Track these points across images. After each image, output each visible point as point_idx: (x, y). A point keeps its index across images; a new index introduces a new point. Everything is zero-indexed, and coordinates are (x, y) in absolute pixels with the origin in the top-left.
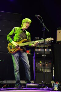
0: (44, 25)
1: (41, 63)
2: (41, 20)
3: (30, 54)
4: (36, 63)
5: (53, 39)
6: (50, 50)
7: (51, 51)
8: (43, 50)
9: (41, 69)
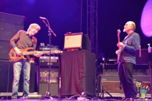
0: (50, 29)
1: (46, 73)
2: (47, 24)
3: (33, 62)
4: (41, 73)
6: (57, 58)
8: (48, 58)
9: (47, 79)
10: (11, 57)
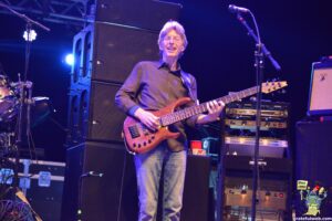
0: (259, 44)
1: (244, 192)
2: (253, 27)
5: (284, 84)
7: (285, 149)
10: (131, 141)
